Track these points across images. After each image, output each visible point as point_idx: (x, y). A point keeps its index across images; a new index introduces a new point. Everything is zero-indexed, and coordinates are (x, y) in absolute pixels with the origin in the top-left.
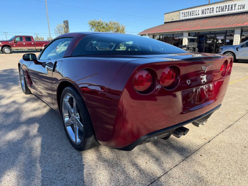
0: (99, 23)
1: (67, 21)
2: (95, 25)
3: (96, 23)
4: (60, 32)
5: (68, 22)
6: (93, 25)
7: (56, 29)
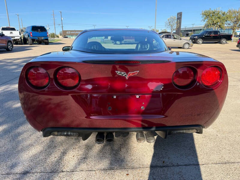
0: (214, 13)
1: (181, 12)
2: (209, 15)
3: (210, 13)
4: (170, 24)
5: (182, 14)
6: (207, 15)
7: (167, 21)
